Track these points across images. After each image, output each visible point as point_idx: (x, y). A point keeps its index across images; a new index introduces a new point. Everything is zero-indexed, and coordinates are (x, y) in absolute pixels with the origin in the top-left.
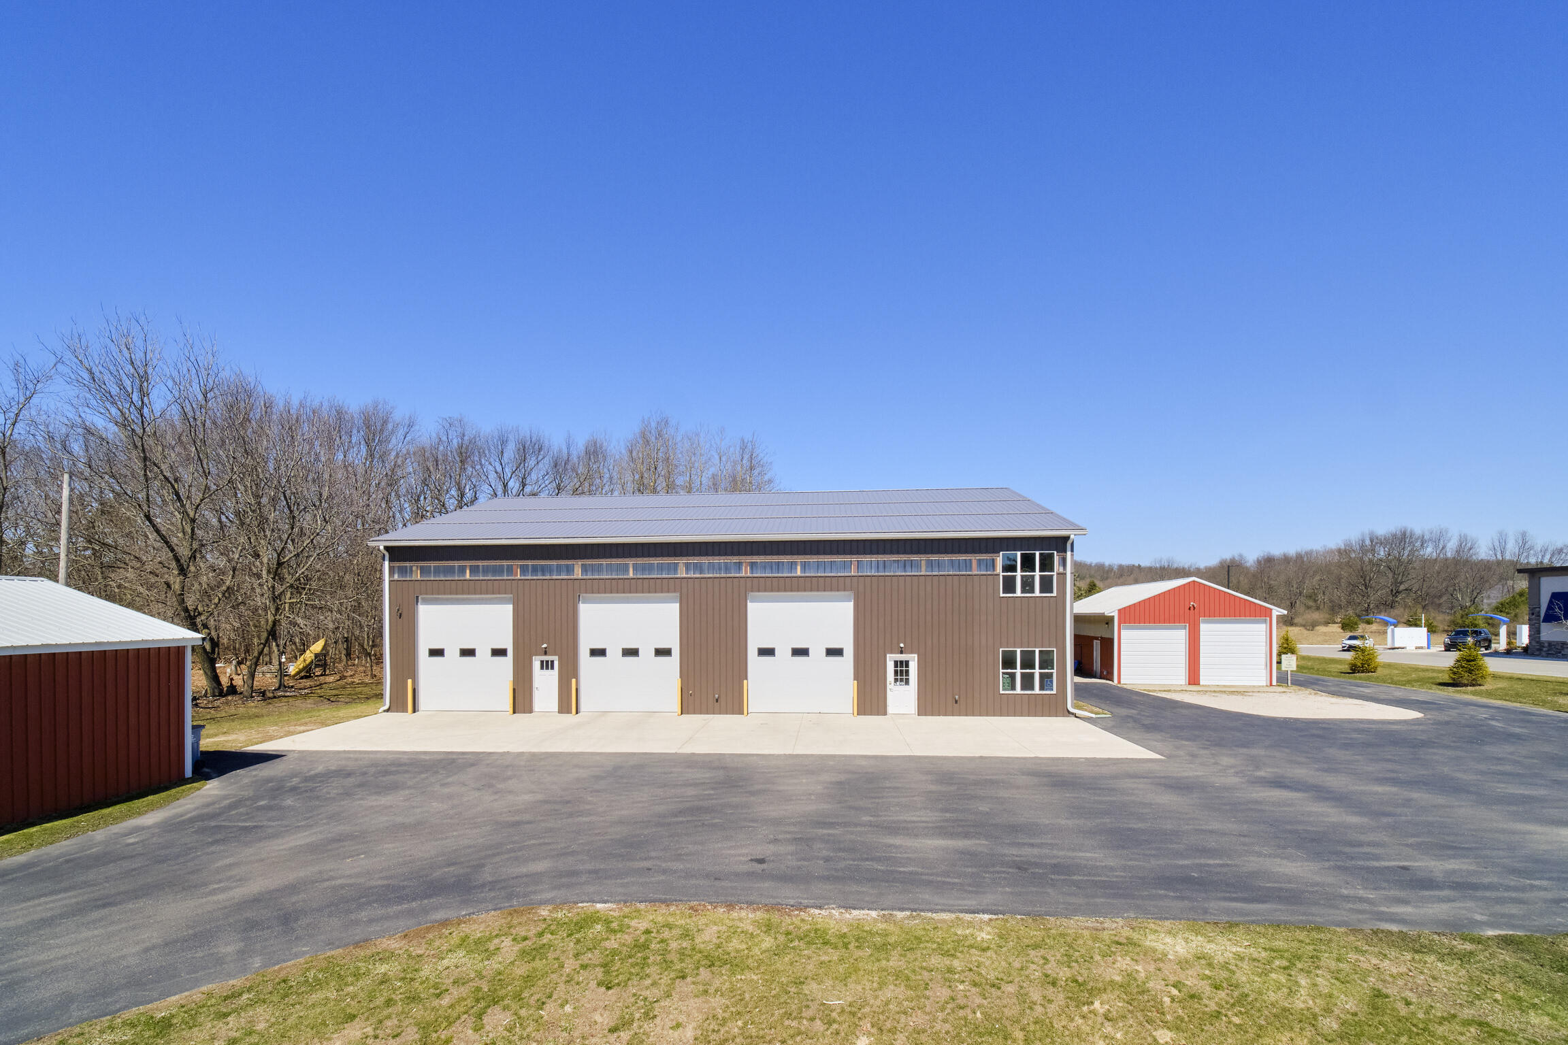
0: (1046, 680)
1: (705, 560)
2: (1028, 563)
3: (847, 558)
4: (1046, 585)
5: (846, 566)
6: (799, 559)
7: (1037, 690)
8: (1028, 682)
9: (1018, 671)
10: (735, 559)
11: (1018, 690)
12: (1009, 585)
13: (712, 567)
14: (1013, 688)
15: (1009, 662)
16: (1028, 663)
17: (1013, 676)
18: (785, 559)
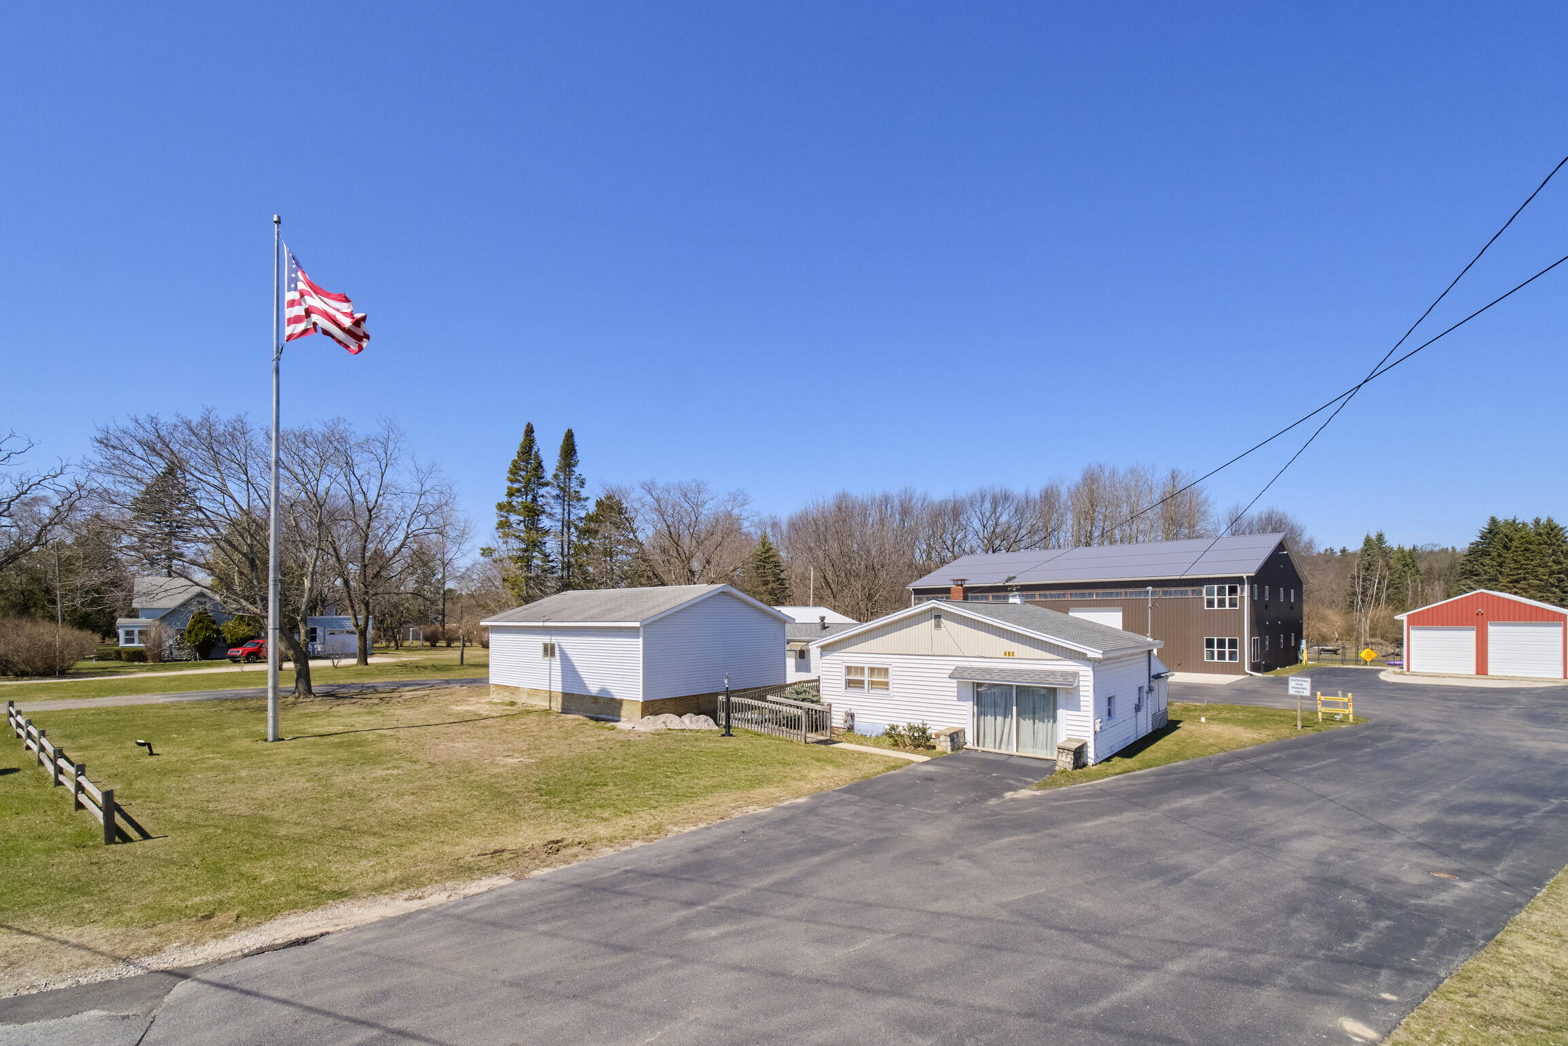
0: (1232, 655)
1: (1048, 592)
2: (1221, 591)
3: (1119, 590)
4: (1232, 604)
5: (1118, 594)
6: (1094, 591)
7: (1227, 660)
8: (1221, 656)
9: (1216, 650)
10: (1062, 592)
11: (1216, 659)
12: (1210, 603)
13: (1051, 596)
14: (1213, 658)
15: (1210, 643)
16: (1221, 644)
17: (1212, 653)
18: (1087, 591)
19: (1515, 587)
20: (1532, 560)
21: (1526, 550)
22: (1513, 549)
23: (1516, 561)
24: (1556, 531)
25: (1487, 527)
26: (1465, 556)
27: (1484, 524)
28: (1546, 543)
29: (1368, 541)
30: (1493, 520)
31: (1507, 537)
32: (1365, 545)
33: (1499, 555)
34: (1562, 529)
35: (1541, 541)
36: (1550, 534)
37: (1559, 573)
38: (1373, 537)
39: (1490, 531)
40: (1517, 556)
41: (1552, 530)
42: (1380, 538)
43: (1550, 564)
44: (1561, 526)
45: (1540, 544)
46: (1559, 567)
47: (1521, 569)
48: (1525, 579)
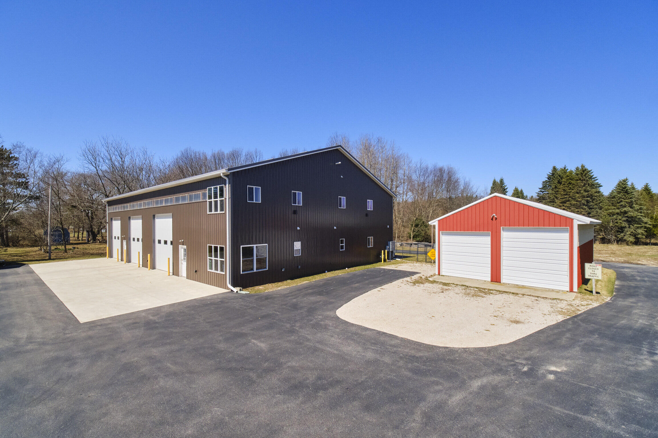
19: (563, 206)
20: (573, 190)
21: (570, 183)
22: (563, 183)
23: (564, 190)
24: (585, 172)
25: (551, 172)
26: (540, 189)
27: (550, 171)
28: (580, 179)
29: (495, 182)
30: (554, 169)
31: (560, 176)
32: (493, 185)
33: (556, 187)
34: (589, 171)
35: (577, 178)
36: (582, 174)
37: (587, 197)
38: (498, 180)
39: (553, 174)
40: (565, 187)
41: (584, 171)
42: (502, 181)
43: (582, 192)
44: (589, 169)
45: (577, 180)
46: (587, 193)
47: (567, 195)
48: (569, 201)
